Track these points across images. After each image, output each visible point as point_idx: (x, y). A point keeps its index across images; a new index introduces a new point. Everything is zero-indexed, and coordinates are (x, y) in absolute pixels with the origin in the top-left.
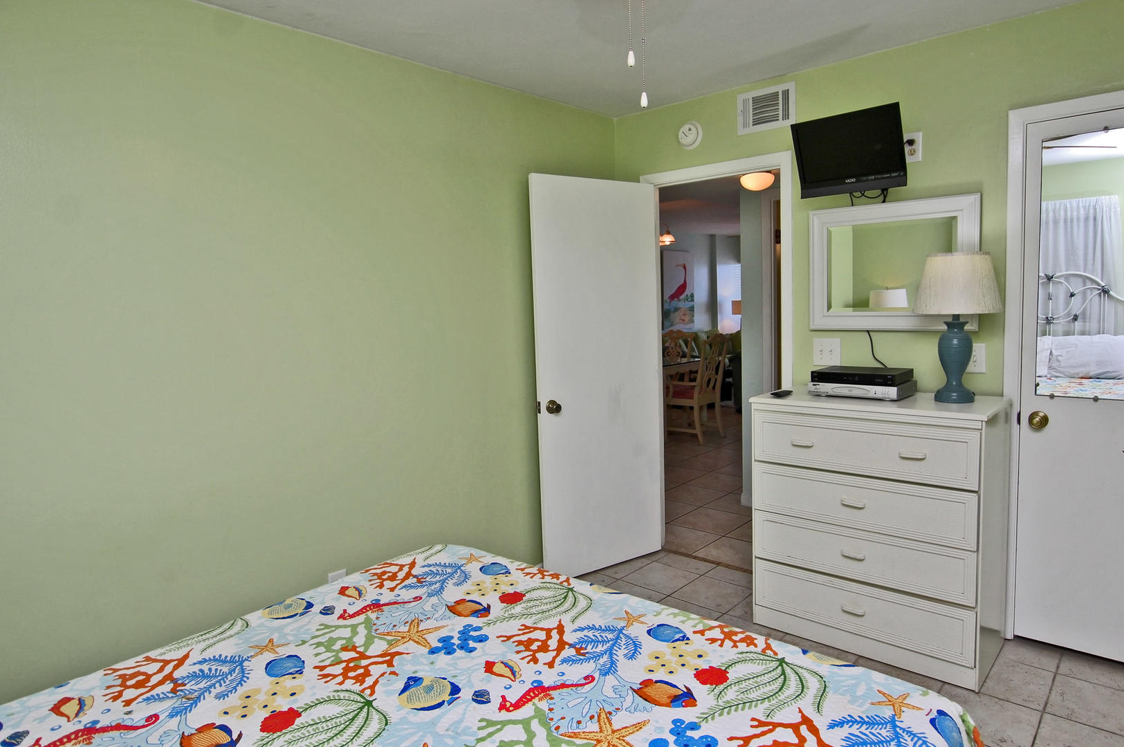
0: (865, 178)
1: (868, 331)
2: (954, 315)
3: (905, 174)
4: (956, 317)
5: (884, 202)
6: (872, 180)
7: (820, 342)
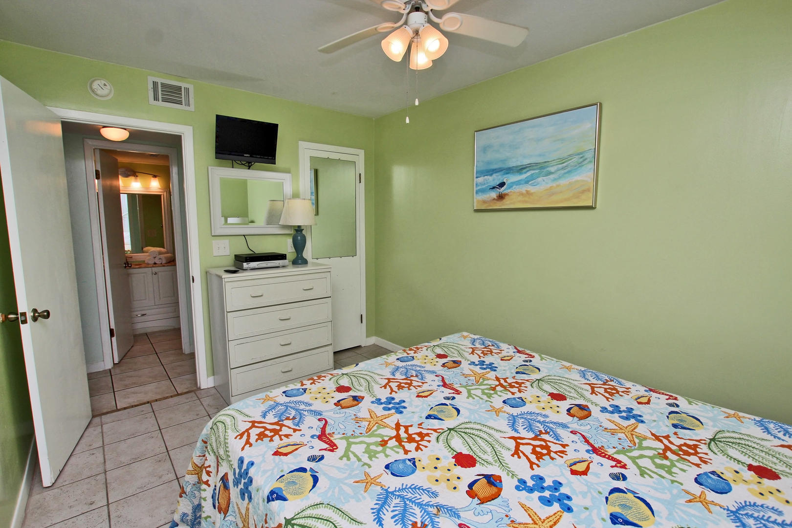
0: (255, 156)
1: (244, 235)
2: (298, 226)
3: (275, 159)
4: (299, 227)
5: (249, 169)
6: (258, 158)
7: (216, 243)
